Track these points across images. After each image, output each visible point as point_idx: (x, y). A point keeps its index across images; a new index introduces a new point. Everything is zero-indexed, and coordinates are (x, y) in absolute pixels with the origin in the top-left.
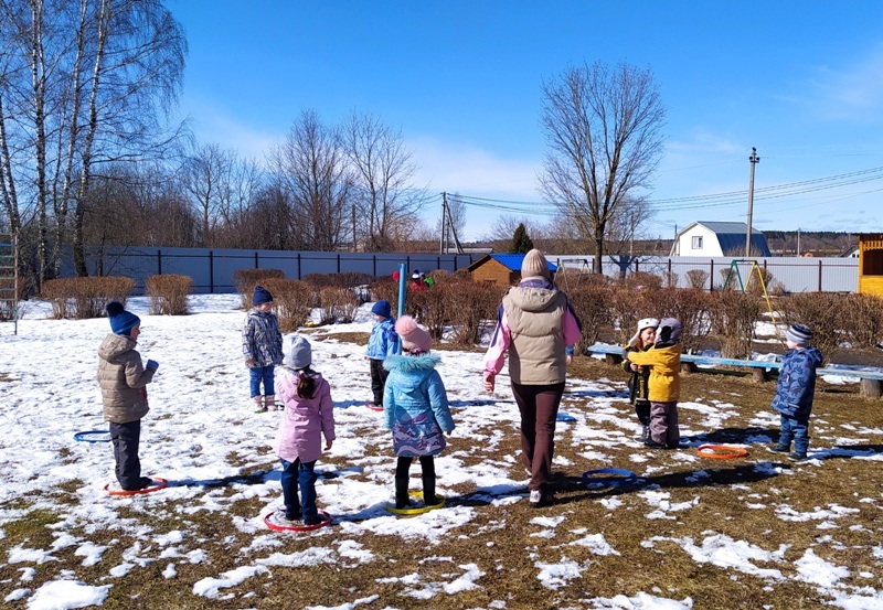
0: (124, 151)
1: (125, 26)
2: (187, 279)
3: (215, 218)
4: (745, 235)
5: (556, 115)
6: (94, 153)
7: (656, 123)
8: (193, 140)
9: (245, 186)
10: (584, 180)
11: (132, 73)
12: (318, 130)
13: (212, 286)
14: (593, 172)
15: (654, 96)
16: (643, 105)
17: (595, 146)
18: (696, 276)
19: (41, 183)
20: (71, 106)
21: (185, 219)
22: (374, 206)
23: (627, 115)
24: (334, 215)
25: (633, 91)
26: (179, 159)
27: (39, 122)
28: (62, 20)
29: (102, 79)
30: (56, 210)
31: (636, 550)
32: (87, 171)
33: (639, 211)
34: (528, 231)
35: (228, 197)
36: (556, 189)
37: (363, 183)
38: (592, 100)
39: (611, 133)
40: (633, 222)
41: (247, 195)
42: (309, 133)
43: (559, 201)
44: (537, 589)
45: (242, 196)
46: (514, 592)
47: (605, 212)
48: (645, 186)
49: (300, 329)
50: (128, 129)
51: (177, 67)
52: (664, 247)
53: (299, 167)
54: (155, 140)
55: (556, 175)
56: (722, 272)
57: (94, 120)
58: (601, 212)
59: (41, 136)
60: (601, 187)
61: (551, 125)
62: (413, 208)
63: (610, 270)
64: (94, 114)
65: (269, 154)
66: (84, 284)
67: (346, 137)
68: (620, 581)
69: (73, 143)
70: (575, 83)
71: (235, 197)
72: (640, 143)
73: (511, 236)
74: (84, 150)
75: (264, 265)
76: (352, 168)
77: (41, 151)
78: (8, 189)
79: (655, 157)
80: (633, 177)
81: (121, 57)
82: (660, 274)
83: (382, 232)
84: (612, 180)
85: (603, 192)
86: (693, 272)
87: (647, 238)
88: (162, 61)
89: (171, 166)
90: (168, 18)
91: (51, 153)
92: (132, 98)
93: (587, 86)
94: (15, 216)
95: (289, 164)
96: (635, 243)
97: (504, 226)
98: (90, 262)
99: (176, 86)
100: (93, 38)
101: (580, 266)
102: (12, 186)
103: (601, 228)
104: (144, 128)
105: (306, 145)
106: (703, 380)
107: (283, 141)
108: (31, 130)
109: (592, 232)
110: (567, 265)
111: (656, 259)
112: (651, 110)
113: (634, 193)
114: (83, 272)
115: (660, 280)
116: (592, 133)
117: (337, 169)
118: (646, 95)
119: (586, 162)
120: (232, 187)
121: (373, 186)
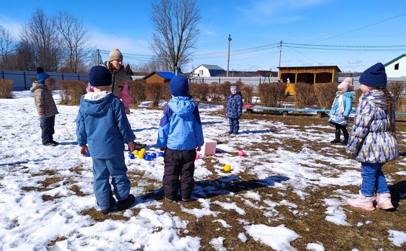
2: (11, 81)
7: (197, 22)
10: (169, 45)
12: (44, 18)
58: (176, 57)
60: (176, 48)
80: (189, 44)
84: (180, 45)
95: (31, 33)
103: (176, 65)
105: (38, 24)
113: (190, 50)
121: (70, 44)
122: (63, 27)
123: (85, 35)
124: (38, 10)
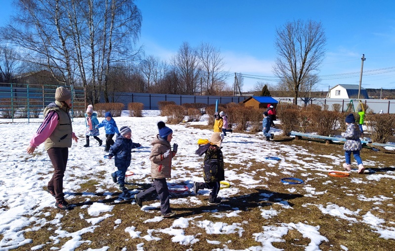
0: (121, 58)
1: (120, 11)
2: (142, 104)
3: (152, 82)
4: (358, 90)
5: (281, 42)
6: (111, 59)
7: (322, 44)
8: (144, 53)
9: (162, 71)
10: (291, 68)
11: (123, 29)
12: (189, 49)
13: (150, 107)
14: (295, 64)
15: (322, 33)
16: (317, 37)
17: (296, 54)
18: (336, 106)
19: (93, 69)
20: (103, 42)
21: (141, 82)
22: (209, 78)
23: (311, 41)
24: (194, 81)
25: (314, 31)
26: (139, 60)
27: (92, 47)
28: (99, 10)
29: (113, 32)
30: (98, 79)
31: (300, 208)
32: (108, 65)
33: (314, 80)
34: (268, 88)
35: (156, 75)
36: (280, 71)
37: (205, 69)
38: (296, 35)
39: (303, 49)
40: (311, 84)
41: (163, 74)
42: (186, 51)
43: (281, 76)
44: (260, 218)
45: (161, 74)
46: (252, 219)
47: (299, 80)
48: (317, 70)
49: (180, 123)
50: (122, 50)
51: (139, 26)
52: (324, 94)
53: (182, 63)
54: (131, 54)
55: (280, 65)
56: (347, 105)
57: (111, 47)
58: (298, 80)
59: (93, 52)
60: (298, 70)
61: (279, 45)
62: (223, 79)
63: (301, 103)
64: (111, 45)
65: (171, 59)
66: (108, 105)
67: (199, 52)
68: (292, 218)
69: (104, 55)
70: (290, 29)
71: (159, 75)
72: (315, 52)
73: (261, 90)
74: (107, 57)
75: (169, 100)
76: (201, 64)
77: (93, 58)
78: (82, 71)
79: (322, 58)
80: (312, 66)
81: (119, 23)
82: (321, 105)
83: (211, 88)
84: (303, 67)
85: (299, 72)
86: (335, 104)
87: (317, 91)
88: (133, 24)
89: (137, 63)
90: (136, 7)
91: (96, 59)
92: (123, 38)
93: (294, 30)
94: (85, 81)
95: (178, 62)
96: (311, 93)
97: (258, 86)
98: (110, 98)
99: (138, 33)
100: (110, 16)
101: (288, 101)
102: (83, 70)
103: (297, 87)
104: (128, 49)
105: (184, 55)
106: (334, 147)
107: (176, 54)
108: (89, 50)
109: (294, 88)
110: (283, 101)
111: (320, 99)
112: (321, 39)
113: (312, 73)
114: (107, 101)
115: (321, 108)
116: (296, 48)
117: (195, 64)
118: (319, 33)
119: (292, 60)
120: (158, 71)
121: (208, 71)
122: (203, 56)
123: (221, 62)
124: (184, 44)
